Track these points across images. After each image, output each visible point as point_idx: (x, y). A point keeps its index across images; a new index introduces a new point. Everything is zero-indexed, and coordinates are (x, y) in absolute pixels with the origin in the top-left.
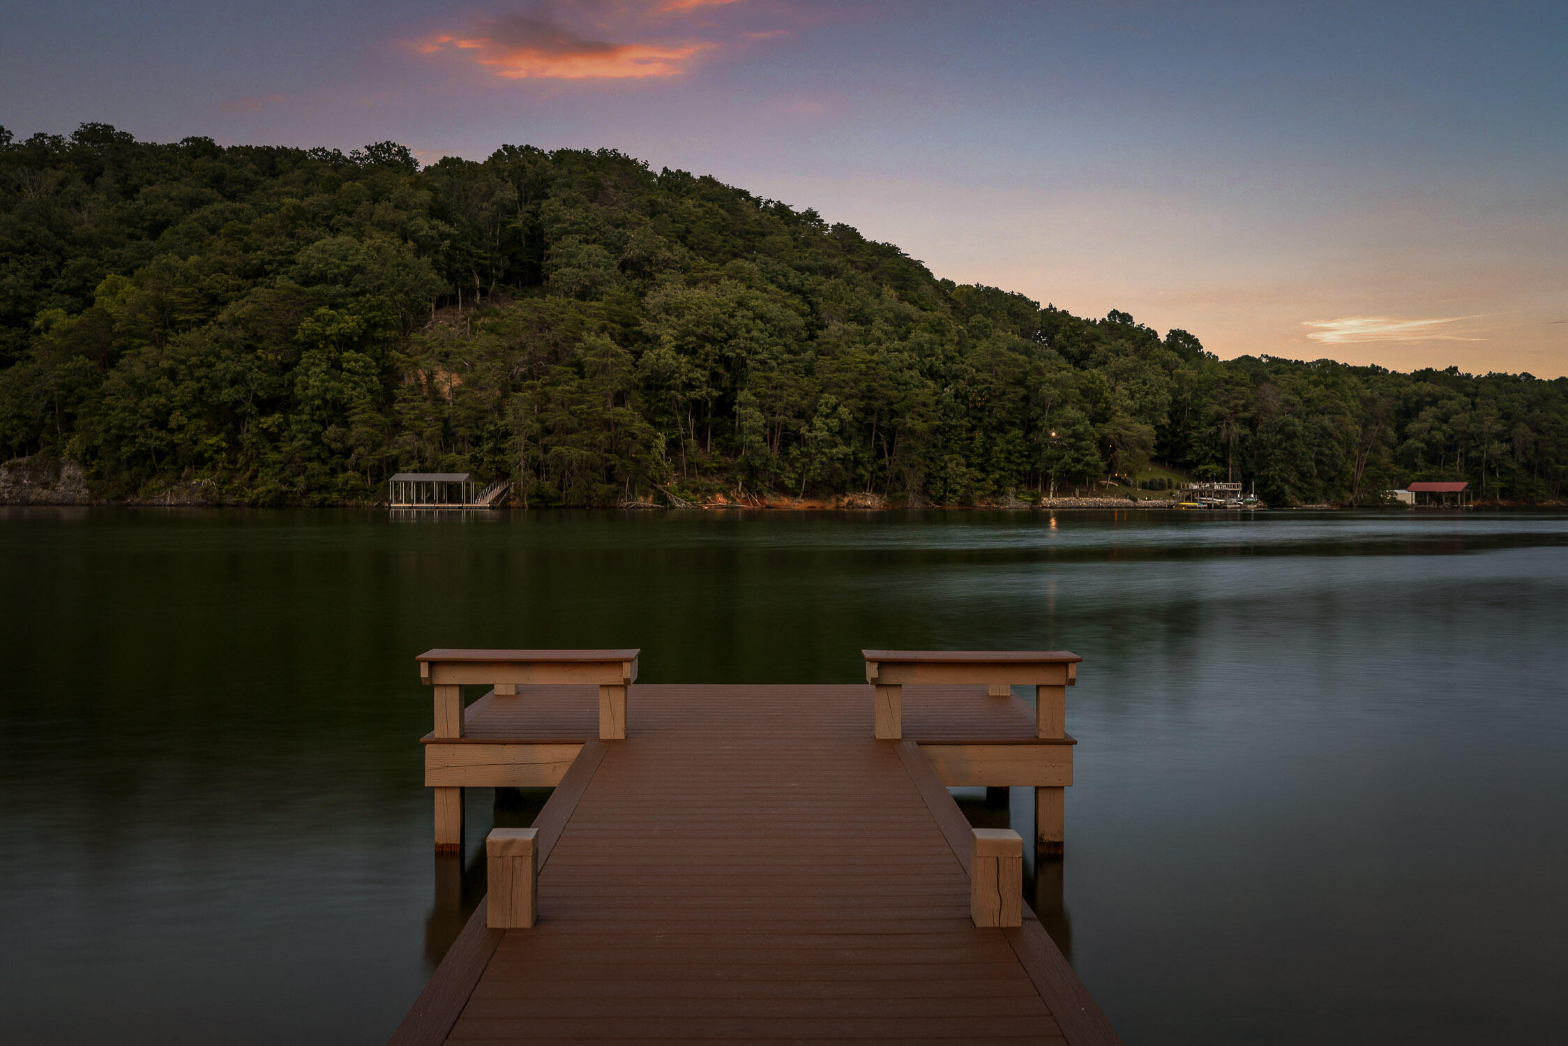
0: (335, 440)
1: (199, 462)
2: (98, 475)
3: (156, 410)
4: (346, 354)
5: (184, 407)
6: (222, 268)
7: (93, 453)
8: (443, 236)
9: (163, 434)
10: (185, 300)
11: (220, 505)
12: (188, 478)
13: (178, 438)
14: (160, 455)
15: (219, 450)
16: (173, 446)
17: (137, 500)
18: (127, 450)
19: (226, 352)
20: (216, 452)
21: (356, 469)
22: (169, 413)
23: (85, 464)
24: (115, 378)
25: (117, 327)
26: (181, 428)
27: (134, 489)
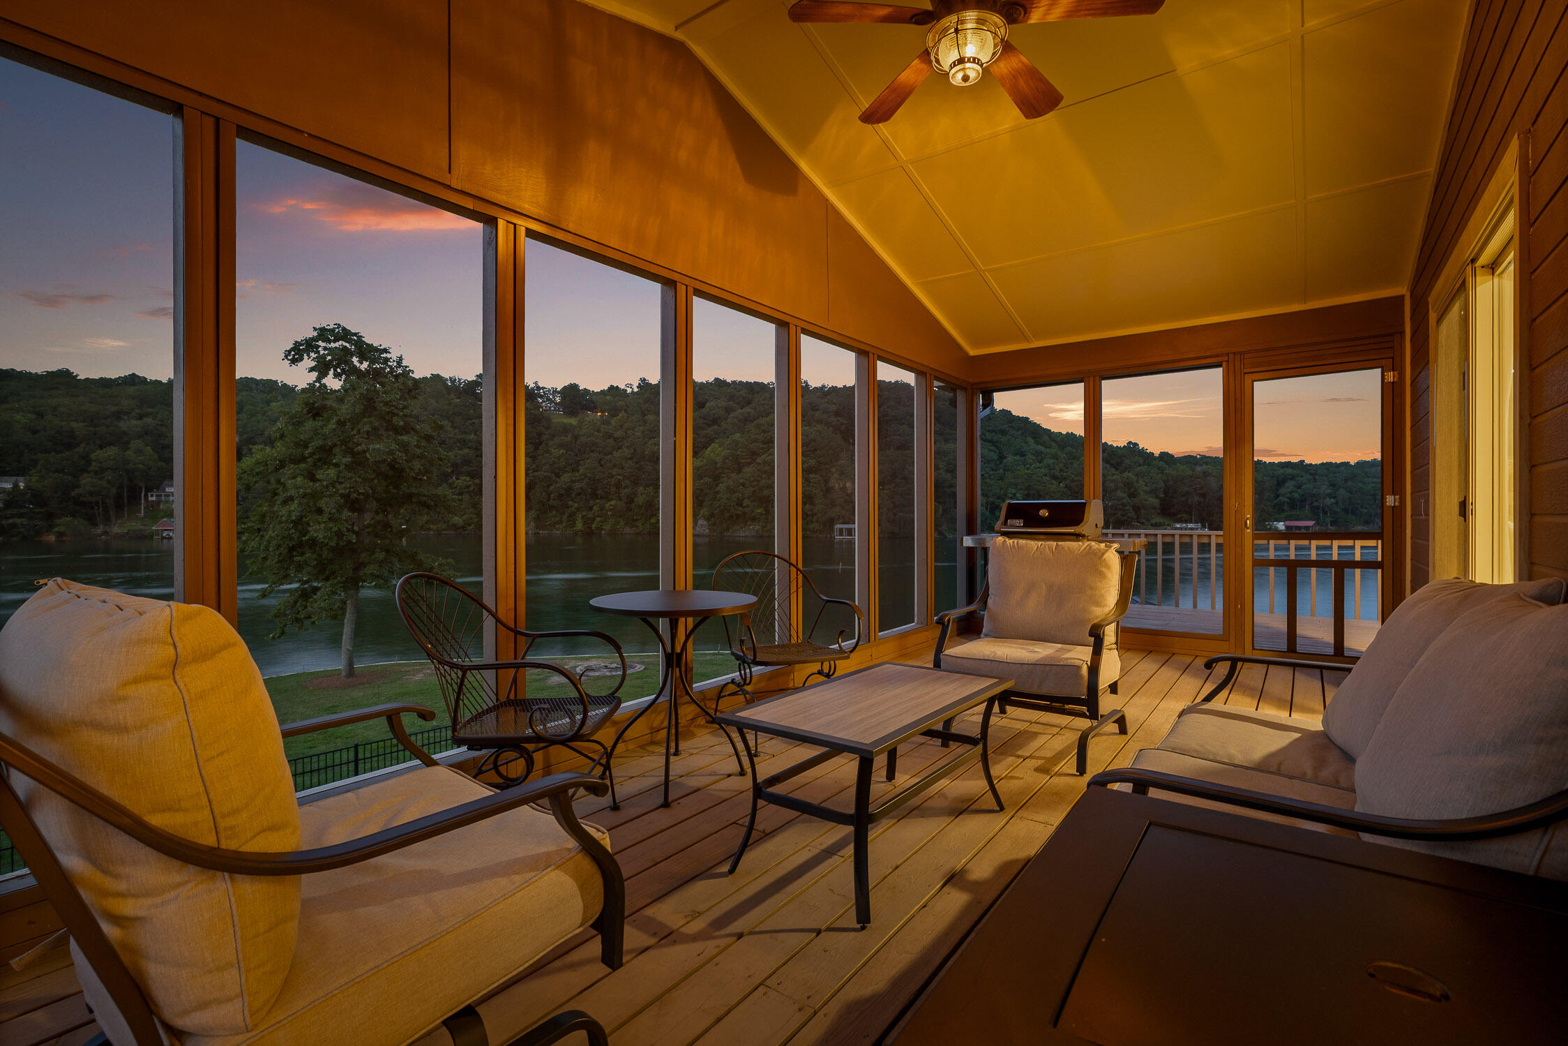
0: (809, 511)
1: (754, 519)
2: (714, 524)
3: (738, 499)
4: (811, 476)
5: (749, 498)
6: (756, 441)
7: (712, 515)
8: (842, 424)
9: (741, 508)
10: (744, 454)
11: (762, 536)
12: (750, 525)
13: (746, 510)
14: (738, 516)
15: (761, 514)
16: (744, 513)
17: (729, 534)
18: (727, 515)
19: (764, 476)
20: (761, 515)
21: (817, 521)
22: (743, 500)
23: (708, 519)
24: (721, 487)
25: (718, 465)
26: (748, 506)
27: (728, 529)
